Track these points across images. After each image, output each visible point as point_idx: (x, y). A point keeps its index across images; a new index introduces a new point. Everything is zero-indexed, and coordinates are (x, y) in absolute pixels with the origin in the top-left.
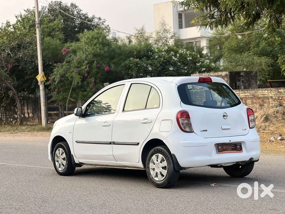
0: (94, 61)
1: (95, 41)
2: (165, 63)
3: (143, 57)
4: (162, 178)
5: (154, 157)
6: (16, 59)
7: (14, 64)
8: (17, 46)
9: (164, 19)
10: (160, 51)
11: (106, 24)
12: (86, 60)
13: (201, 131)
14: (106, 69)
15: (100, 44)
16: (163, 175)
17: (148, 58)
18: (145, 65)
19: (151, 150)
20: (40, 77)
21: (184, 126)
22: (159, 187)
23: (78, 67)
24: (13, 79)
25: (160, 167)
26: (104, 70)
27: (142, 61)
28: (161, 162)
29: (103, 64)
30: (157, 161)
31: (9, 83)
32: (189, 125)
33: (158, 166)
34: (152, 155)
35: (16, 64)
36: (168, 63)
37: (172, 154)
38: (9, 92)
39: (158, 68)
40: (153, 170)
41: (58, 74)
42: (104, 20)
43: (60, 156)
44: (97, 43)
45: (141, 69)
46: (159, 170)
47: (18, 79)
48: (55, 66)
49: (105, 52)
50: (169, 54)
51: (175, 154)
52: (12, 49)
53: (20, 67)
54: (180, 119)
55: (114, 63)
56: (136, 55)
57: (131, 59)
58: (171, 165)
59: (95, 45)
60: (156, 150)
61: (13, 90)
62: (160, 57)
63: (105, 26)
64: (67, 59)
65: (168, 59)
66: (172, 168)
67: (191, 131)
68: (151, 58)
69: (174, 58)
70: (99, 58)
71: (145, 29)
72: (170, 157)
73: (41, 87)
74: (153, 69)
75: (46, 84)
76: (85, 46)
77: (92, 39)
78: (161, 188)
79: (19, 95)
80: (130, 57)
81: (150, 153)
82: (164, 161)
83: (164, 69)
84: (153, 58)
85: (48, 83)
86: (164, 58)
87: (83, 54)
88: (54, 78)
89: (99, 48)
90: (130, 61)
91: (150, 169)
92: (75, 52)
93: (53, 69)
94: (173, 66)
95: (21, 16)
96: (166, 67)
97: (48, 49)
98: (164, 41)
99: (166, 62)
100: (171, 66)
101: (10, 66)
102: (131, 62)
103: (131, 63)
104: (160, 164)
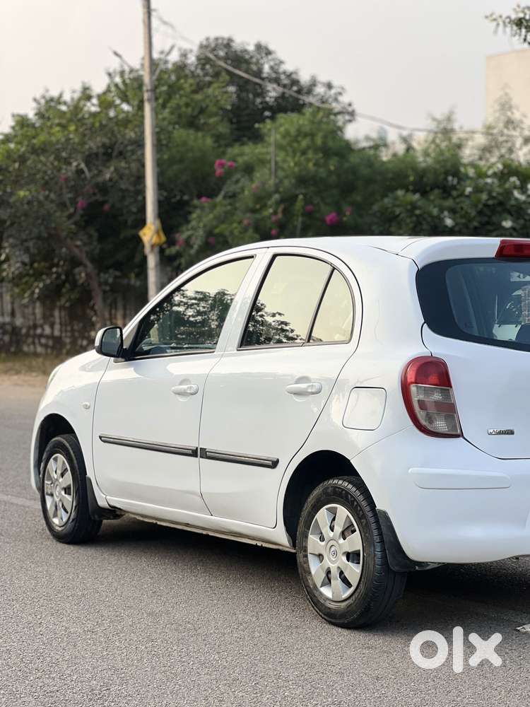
0: (297, 196)
1: (304, 143)
2: (492, 209)
3: (432, 189)
4: (344, 593)
5: (322, 516)
6: (97, 185)
7: (94, 198)
8: (102, 150)
9: (508, 91)
10: (481, 175)
11: (344, 99)
12: (277, 191)
13: (491, 434)
14: (328, 219)
15: (316, 150)
16: (346, 582)
17: (446, 191)
18: (435, 211)
19: (313, 488)
20: (150, 234)
21: (428, 414)
22: (333, 621)
23: (254, 211)
24: (90, 236)
25: (340, 554)
26: (323, 221)
27: (428, 200)
28: (343, 535)
29: (322, 206)
30: (332, 529)
31: (77, 246)
32: (449, 410)
33: (333, 549)
34: (316, 508)
35: (99, 198)
36: (499, 209)
37: (380, 511)
38: (77, 270)
39: (470, 221)
40: (317, 559)
41: (199, 227)
42: (339, 90)
43: (57, 480)
44: (308, 148)
45: (424, 222)
46: (336, 562)
47: (101, 239)
48: (195, 207)
49: (330, 172)
50: (505, 182)
51: (387, 511)
52: (90, 159)
53: (106, 207)
54: (413, 389)
55: (352, 204)
56: (413, 183)
57: (400, 193)
58: (374, 550)
59: (304, 153)
60: (330, 490)
61: (85, 266)
62: (478, 190)
63: (342, 105)
64: (229, 187)
65: (500, 198)
66: (378, 561)
67: (455, 433)
68: (454, 193)
69: (519, 193)
70: (312, 188)
71: (454, 117)
72: (372, 520)
73: (152, 261)
74: (457, 224)
75: (168, 252)
76: (276, 155)
77: (297, 136)
78: (342, 627)
79: (102, 280)
80: (396, 189)
81: (311, 499)
82: (354, 531)
83: (488, 223)
84: (459, 193)
85: (173, 250)
86: (490, 193)
87: (270, 174)
88: (189, 237)
89: (314, 161)
90: (396, 198)
91: (309, 556)
92: (249, 170)
93: (190, 213)
94: (512, 215)
95: (122, 73)
96: (494, 219)
97: (181, 161)
98: (503, 151)
99: (494, 205)
100: (509, 217)
101: (81, 202)
102: (398, 203)
103: (398, 206)
104: (341, 541)
